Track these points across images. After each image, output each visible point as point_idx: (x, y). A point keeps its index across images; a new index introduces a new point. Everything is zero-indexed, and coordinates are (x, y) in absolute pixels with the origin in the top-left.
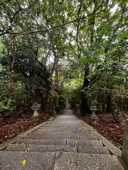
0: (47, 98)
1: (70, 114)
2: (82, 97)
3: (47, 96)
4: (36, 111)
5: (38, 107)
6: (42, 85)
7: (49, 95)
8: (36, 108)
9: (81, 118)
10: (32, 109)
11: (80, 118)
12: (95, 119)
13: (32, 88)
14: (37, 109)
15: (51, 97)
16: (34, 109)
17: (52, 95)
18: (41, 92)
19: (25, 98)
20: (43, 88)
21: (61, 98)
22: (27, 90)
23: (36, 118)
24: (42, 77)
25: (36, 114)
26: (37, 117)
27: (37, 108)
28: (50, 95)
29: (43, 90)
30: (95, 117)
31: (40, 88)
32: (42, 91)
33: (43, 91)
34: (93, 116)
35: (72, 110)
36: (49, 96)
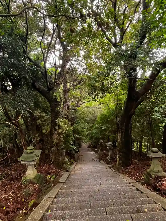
0: (51, 134)
1: (93, 160)
2: (123, 129)
3: (51, 130)
4: (32, 166)
5: (36, 158)
6: (40, 107)
7: (57, 127)
8: (31, 160)
9: (123, 171)
10: (22, 163)
11: (121, 171)
12: (159, 174)
13: (18, 114)
14: (33, 163)
15: (60, 131)
16: (26, 163)
17: (61, 127)
18: (39, 122)
19: (5, 135)
20: (43, 115)
21: (75, 131)
22: (9, 118)
23: (33, 183)
24: (38, 90)
25: (31, 173)
26: (35, 180)
27: (34, 161)
28: (59, 128)
29: (43, 117)
30: (159, 172)
31: (37, 113)
32: (41, 121)
33: (43, 120)
34: (156, 169)
35: (96, 152)
36: (56, 130)
